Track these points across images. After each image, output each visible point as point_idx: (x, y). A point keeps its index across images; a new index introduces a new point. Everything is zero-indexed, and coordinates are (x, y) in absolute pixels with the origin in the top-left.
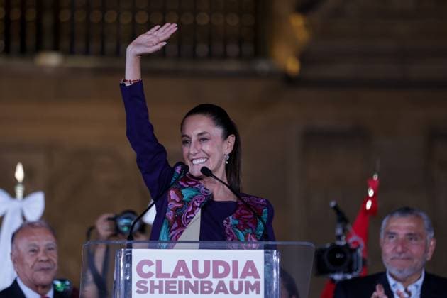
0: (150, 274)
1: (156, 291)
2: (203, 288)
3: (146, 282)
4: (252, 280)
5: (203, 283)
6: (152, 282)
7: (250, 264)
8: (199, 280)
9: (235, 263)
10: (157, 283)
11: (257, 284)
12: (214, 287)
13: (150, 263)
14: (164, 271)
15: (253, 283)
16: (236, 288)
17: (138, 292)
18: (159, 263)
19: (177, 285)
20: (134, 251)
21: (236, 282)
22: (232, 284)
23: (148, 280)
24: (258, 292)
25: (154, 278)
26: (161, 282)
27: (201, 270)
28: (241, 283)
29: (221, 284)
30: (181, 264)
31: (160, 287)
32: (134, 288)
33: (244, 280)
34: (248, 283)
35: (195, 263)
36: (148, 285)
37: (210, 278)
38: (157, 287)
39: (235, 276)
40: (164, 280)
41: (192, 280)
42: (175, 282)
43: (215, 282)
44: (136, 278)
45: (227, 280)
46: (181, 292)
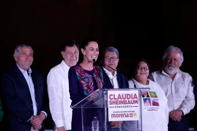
0: (112, 99)
1: (114, 104)
2: (125, 102)
3: (111, 101)
4: (136, 99)
5: (125, 101)
6: (113, 101)
7: (135, 95)
8: (124, 100)
9: (132, 94)
10: (114, 101)
11: (137, 100)
12: (127, 102)
13: (112, 95)
14: (116, 97)
15: (136, 100)
16: (132, 102)
17: (110, 104)
18: (114, 95)
19: (119, 102)
20: (108, 92)
21: (132, 100)
22: (131, 101)
23: (112, 100)
24: (137, 103)
25: (113, 100)
26: (115, 101)
27: (124, 97)
28: (133, 100)
29: (129, 101)
30: (119, 95)
31: (115, 103)
32: (109, 103)
33: (134, 100)
34: (135, 100)
35: (123, 95)
36: (112, 102)
37: (126, 99)
38: (114, 103)
39: (132, 99)
40: (116, 100)
41: (122, 100)
42: (118, 101)
43: (127, 100)
44: (109, 100)
45: (130, 100)
46: (120, 104)
